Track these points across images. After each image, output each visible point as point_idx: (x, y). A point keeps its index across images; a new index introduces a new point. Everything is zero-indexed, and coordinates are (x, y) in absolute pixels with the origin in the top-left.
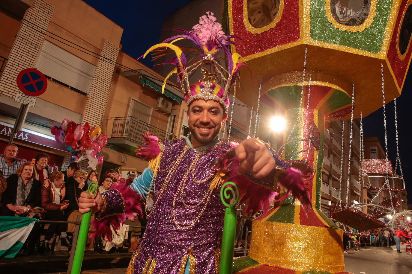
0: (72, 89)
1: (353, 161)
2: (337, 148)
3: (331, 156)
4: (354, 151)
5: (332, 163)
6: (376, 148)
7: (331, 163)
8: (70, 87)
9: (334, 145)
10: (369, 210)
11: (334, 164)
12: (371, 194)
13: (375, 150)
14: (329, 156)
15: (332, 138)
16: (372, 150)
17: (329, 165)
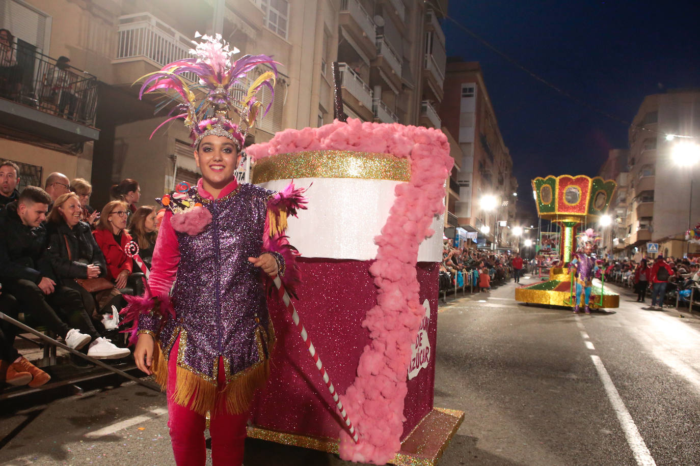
1: (426, 108)
2: (391, 69)
3: (378, 89)
4: (429, 83)
5: (378, 103)
6: (473, 85)
7: (375, 103)
9: (384, 60)
10: (452, 216)
11: (383, 105)
12: (458, 183)
13: (471, 90)
14: (371, 87)
15: (380, 41)
16: (465, 90)
17: (370, 108)
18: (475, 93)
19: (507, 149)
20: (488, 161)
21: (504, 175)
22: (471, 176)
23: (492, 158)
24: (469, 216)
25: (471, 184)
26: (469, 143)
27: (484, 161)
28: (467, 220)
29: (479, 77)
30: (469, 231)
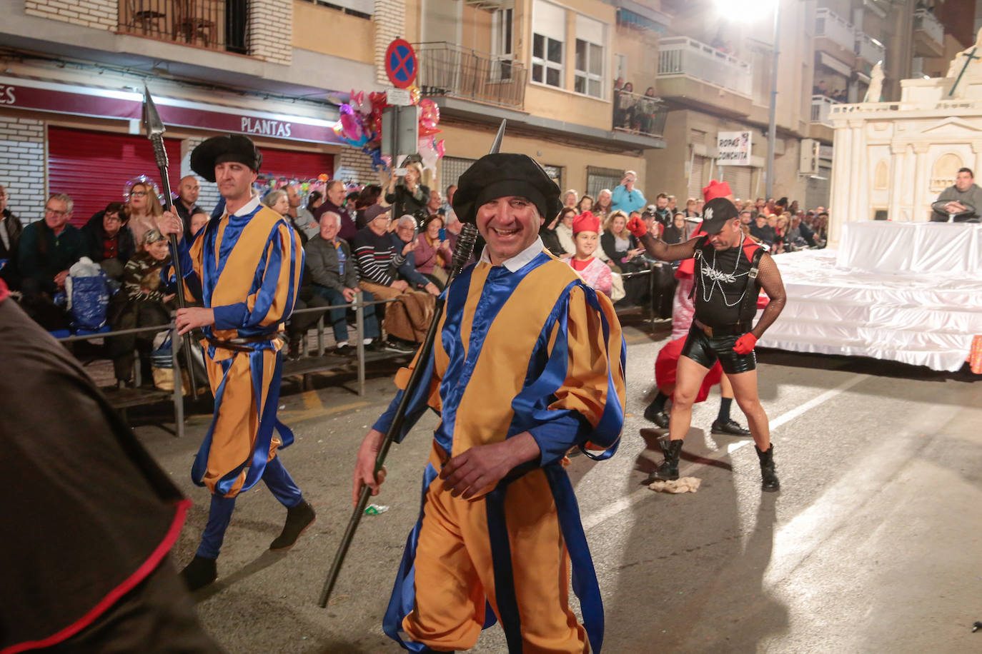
0: (349, 12)
8: (344, 10)
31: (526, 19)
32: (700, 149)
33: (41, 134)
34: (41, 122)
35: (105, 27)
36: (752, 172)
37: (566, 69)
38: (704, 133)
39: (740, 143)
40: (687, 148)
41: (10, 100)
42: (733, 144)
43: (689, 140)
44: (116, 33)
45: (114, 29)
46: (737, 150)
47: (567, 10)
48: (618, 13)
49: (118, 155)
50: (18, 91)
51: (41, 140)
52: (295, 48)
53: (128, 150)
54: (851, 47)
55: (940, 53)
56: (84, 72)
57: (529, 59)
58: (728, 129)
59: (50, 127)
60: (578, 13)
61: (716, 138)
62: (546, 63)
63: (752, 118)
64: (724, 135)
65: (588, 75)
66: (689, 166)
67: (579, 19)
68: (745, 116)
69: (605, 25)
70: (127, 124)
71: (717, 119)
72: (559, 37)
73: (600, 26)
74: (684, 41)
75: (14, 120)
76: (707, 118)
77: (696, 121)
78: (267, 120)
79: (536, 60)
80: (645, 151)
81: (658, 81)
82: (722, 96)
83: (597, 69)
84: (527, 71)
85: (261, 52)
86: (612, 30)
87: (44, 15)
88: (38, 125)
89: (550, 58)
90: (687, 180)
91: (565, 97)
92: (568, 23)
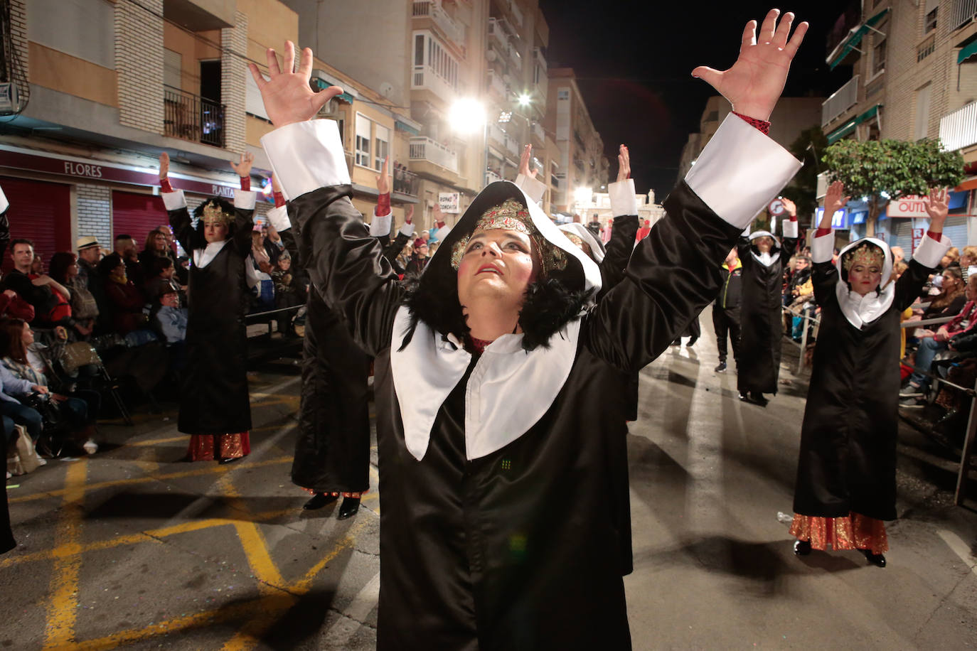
6: (568, 90)
18: (569, 96)
19: (598, 133)
20: (581, 151)
21: (595, 159)
22: (567, 170)
23: (584, 149)
24: (566, 204)
25: (567, 176)
26: (566, 141)
27: (578, 154)
28: (564, 207)
29: (573, 82)
30: (566, 216)
31: (353, 126)
32: (431, 203)
33: (108, 195)
34: (108, 188)
35: (157, 132)
36: (455, 217)
37: (371, 155)
38: (431, 193)
39: (452, 200)
40: (424, 203)
41: (99, 174)
42: (448, 200)
43: (425, 198)
44: (163, 136)
45: (162, 133)
46: (451, 204)
47: (371, 120)
48: (396, 123)
49: (144, 208)
50: (104, 169)
51: (108, 199)
52: (247, 144)
53: (150, 204)
54: (502, 142)
55: (543, 147)
56: (130, 157)
57: (354, 151)
58: (443, 191)
59: (114, 191)
60: (378, 123)
61: (438, 196)
62: (362, 153)
63: (458, 185)
64: (442, 195)
65: (382, 160)
66: (426, 213)
67: (377, 126)
68: (454, 183)
69: (389, 130)
70: (151, 188)
71: (438, 185)
72: (367, 137)
73: (386, 130)
74: (425, 139)
75: (94, 186)
76: (434, 184)
77: (428, 186)
78: (225, 187)
79: (357, 151)
80: (405, 205)
81: (411, 163)
82: (444, 172)
83: (385, 156)
84: (354, 158)
85: (231, 147)
86: (392, 133)
87: (129, 125)
88: (106, 190)
89: (363, 150)
90: (424, 222)
91: (371, 173)
92: (372, 129)
